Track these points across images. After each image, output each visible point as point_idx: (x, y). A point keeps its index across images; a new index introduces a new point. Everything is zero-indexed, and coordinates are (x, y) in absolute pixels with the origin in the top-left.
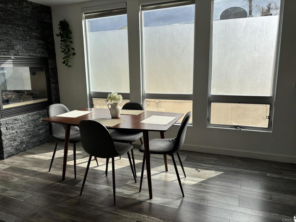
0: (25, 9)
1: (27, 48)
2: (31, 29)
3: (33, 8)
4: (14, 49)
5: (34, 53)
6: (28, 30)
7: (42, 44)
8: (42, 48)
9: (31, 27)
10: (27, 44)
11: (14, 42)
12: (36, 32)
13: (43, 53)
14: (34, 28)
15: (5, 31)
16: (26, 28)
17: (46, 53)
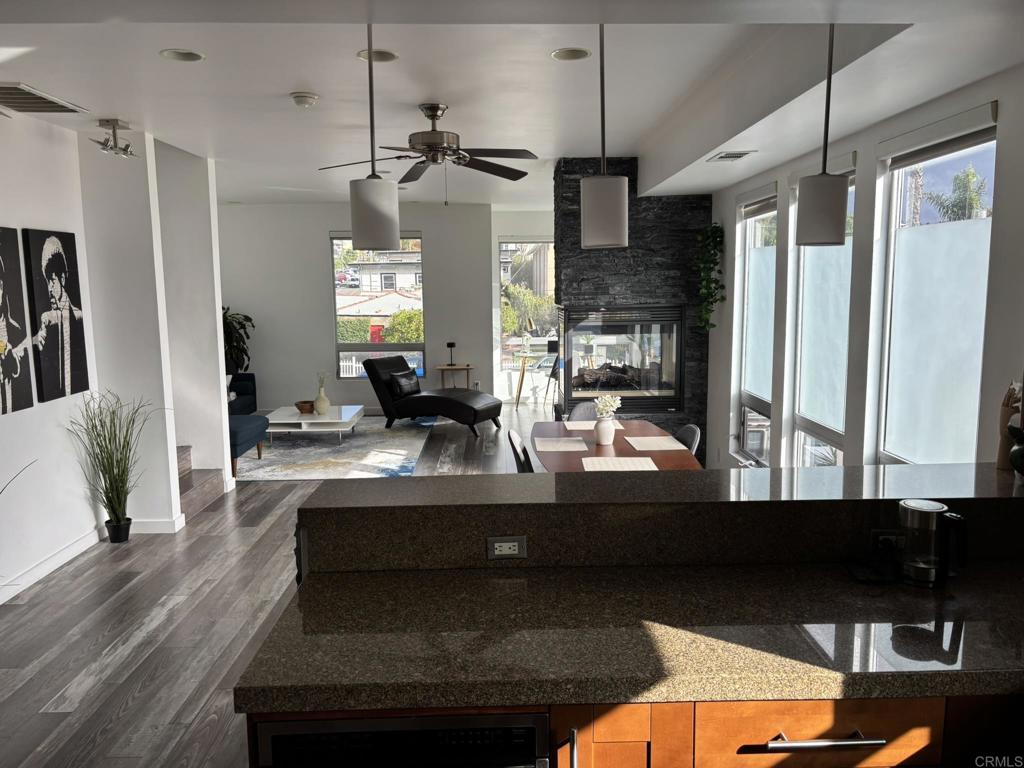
0: (644, 214)
1: (637, 289)
2: (653, 251)
3: (661, 209)
4: (608, 294)
5: (651, 297)
6: (643, 255)
7: (673, 278)
8: (673, 286)
9: (652, 247)
10: (639, 281)
11: (609, 280)
12: (663, 255)
13: (674, 296)
14: (658, 247)
15: (594, 262)
16: (640, 251)
17: (683, 295)
